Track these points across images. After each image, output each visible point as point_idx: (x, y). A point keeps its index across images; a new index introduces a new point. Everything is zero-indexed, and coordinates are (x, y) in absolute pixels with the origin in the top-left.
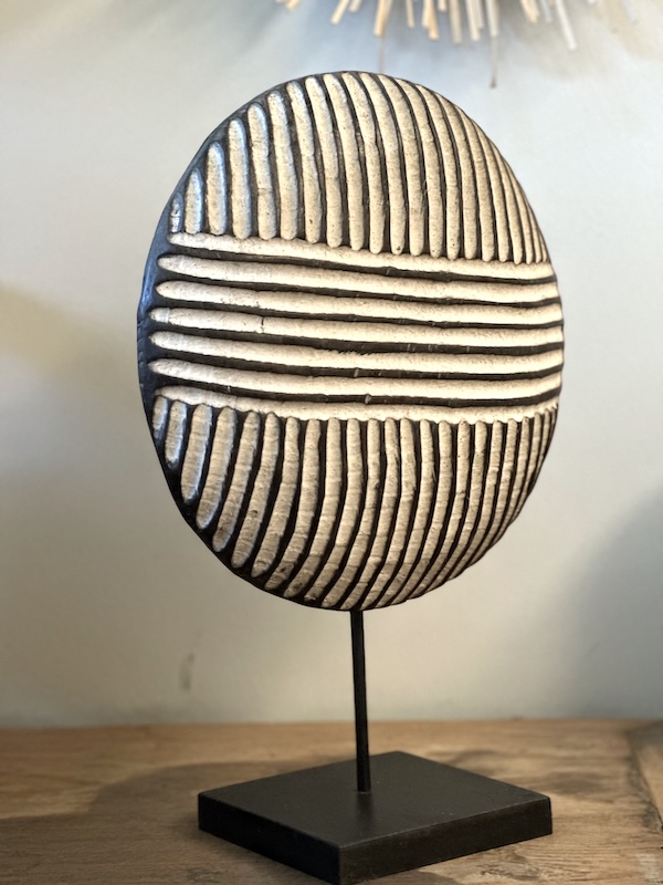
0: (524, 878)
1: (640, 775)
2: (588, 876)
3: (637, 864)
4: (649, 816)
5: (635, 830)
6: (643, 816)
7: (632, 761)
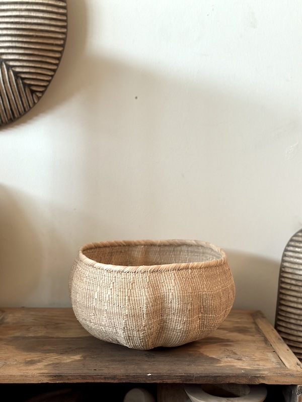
0: (238, 360)
1: (258, 328)
2: (256, 360)
3: (268, 356)
4: (266, 341)
5: (263, 345)
6: (264, 341)
7: (255, 323)
